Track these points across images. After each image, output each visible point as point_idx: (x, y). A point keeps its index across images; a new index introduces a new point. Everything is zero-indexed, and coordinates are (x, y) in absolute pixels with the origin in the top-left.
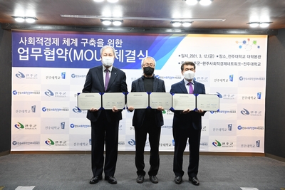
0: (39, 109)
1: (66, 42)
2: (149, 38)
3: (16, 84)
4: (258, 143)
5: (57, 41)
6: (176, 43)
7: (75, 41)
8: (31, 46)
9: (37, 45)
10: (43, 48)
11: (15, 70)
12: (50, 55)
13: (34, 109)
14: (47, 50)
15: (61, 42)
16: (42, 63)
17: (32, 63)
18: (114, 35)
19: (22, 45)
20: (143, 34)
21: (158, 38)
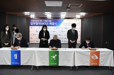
0: (35, 35)
1: (40, 21)
2: (57, 20)
3: (30, 30)
4: (79, 41)
5: (38, 21)
6: (62, 21)
7: (42, 21)
8: (33, 22)
9: (34, 22)
10: (36, 22)
11: (30, 27)
12: (37, 24)
13: (34, 34)
14: (36, 23)
15: (39, 21)
16: (35, 25)
17: (33, 25)
18: (50, 19)
19: (31, 22)
20: (55, 19)
21: (59, 20)
